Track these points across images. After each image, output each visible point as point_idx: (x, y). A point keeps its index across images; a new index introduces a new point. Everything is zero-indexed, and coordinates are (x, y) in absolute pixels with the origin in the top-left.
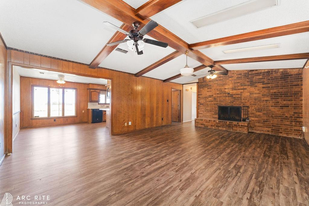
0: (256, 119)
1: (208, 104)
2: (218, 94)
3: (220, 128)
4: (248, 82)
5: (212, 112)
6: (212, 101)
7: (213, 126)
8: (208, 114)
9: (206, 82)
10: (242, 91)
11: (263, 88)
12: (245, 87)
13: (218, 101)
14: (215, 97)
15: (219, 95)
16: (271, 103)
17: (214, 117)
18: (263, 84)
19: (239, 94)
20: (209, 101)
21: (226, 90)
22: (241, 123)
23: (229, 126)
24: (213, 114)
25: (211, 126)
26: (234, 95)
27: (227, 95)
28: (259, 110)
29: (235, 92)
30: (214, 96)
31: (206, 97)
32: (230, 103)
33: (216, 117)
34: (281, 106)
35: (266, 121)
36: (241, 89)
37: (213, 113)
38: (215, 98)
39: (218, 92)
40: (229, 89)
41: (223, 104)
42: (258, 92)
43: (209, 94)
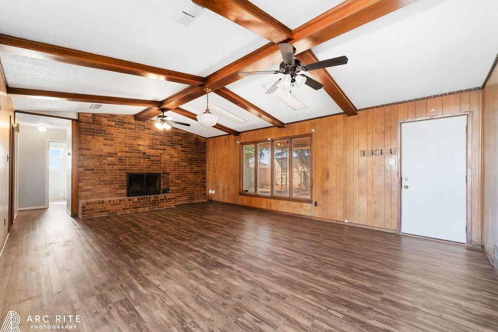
0: (176, 188)
1: (104, 170)
2: (126, 152)
3: (140, 210)
4: (168, 141)
5: (115, 184)
6: (116, 165)
7: (128, 209)
8: (106, 189)
9: (100, 125)
10: (162, 152)
11: (182, 151)
12: (166, 147)
13: (126, 165)
14: (120, 157)
15: (128, 155)
16: (188, 169)
17: (117, 194)
18: (182, 147)
19: (157, 156)
20: (109, 164)
21: (141, 148)
22: (168, 196)
23: (154, 203)
24: (116, 189)
25: (123, 209)
26: (153, 156)
27: (141, 155)
28: (178, 177)
29: (153, 152)
30: (119, 154)
31: (101, 156)
32: (146, 168)
33: (123, 193)
34: (195, 173)
35: (184, 190)
36: (161, 149)
37: (117, 186)
38: (122, 159)
39: (126, 149)
40: (144, 146)
41: (135, 170)
42: (177, 155)
43: (107, 149)
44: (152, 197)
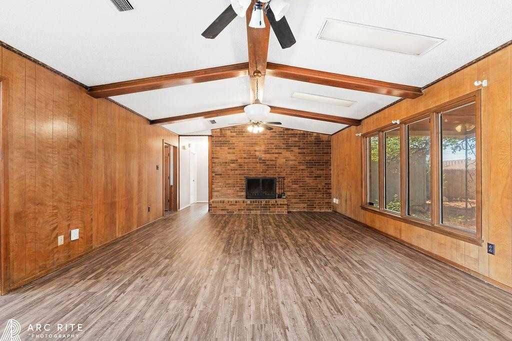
0: (293, 193)
1: (229, 175)
2: (245, 158)
3: (253, 212)
4: (283, 144)
5: (237, 187)
6: (237, 170)
7: (242, 210)
8: (230, 191)
9: (225, 137)
10: (277, 155)
11: (299, 153)
12: (280, 151)
13: (244, 170)
14: (240, 163)
15: (246, 161)
16: (306, 173)
17: (239, 196)
18: (299, 149)
19: (273, 160)
20: (231, 170)
21: (257, 153)
22: (280, 201)
23: (266, 207)
24: (237, 191)
25: (239, 210)
26: (268, 160)
27: (258, 160)
28: (295, 182)
29: (268, 156)
30: (239, 160)
31: (226, 163)
32: (262, 172)
33: (243, 196)
34: (315, 177)
35: (302, 196)
36: (277, 153)
37: (238, 189)
38: (241, 165)
39: (245, 156)
40: (260, 151)
41: (253, 175)
42: (294, 158)
43: (230, 157)
44: (264, 201)
